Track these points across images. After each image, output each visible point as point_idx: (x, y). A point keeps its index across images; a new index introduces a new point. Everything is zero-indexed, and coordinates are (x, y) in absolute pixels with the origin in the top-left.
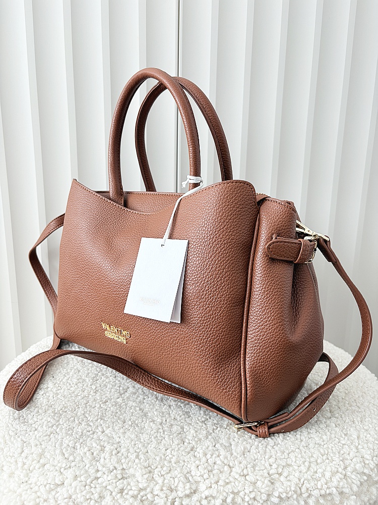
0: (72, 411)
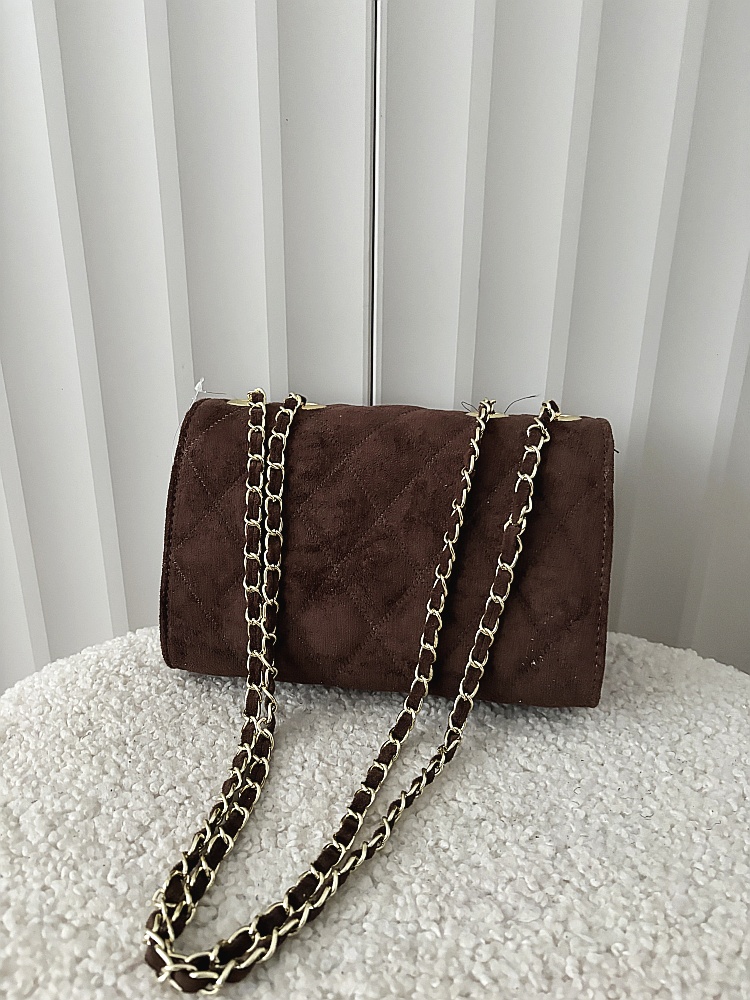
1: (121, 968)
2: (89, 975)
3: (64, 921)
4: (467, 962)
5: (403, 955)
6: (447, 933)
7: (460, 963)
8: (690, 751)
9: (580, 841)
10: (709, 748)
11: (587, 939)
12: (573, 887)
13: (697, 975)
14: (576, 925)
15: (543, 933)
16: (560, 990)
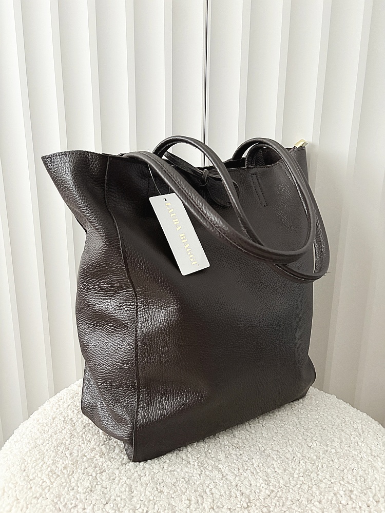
0: (69, 475)
1: (98, 472)
2: (88, 473)
3: (85, 456)
4: (205, 487)
5: (185, 482)
6: (201, 478)
7: (203, 487)
8: (314, 433)
9: (258, 457)
10: (321, 433)
11: (249, 487)
12: (251, 471)
13: (281, 504)
14: (246, 482)
15: (234, 483)
16: (233, 500)
